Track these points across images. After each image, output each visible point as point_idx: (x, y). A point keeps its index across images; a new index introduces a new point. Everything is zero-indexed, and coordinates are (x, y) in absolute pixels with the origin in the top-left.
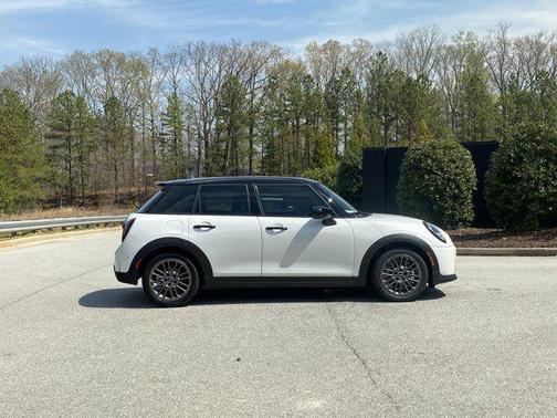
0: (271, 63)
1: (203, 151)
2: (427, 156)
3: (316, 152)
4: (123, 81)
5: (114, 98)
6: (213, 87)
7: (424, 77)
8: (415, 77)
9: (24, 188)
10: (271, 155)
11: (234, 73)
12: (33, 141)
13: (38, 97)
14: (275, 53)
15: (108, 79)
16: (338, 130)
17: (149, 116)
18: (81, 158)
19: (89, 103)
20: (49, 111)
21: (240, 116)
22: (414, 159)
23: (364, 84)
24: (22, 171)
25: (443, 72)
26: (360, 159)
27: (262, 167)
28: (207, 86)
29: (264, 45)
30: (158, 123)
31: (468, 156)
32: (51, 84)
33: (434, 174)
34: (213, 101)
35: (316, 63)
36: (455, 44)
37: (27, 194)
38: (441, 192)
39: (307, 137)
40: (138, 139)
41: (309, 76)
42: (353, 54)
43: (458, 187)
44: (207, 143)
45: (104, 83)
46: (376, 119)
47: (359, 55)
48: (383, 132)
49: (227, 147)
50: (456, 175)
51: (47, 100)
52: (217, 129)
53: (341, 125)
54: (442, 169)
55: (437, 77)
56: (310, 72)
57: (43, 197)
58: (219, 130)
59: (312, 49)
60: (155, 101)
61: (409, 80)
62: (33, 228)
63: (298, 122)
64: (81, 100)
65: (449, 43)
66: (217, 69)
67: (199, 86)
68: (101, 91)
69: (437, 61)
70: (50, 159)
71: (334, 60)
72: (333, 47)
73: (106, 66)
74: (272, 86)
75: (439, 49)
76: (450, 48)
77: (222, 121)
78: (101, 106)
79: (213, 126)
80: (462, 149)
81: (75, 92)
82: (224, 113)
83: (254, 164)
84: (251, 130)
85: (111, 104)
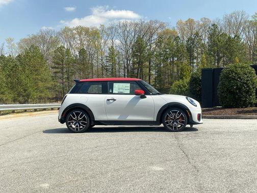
0: (159, 31)
1: (126, 74)
2: (232, 71)
3: (181, 73)
4: (88, 41)
5: (83, 49)
6: (131, 43)
7: (237, 36)
8: (233, 36)
9: (41, 92)
10: (159, 76)
11: (141, 37)
12: (45, 70)
13: (48, 49)
14: (162, 26)
15: (81, 40)
16: (193, 63)
17: (100, 57)
18: (68, 78)
19: (72, 51)
20: (54, 55)
21: (144, 57)
22: (226, 73)
23: (207, 40)
24: (40, 84)
25: (247, 34)
26: (200, 74)
27: (155, 82)
28: (128, 43)
29: (156, 22)
30: (104, 61)
31: (254, 71)
32: (54, 42)
33: (236, 80)
34: (131, 50)
35: (182, 30)
36: (253, 19)
37: (43, 95)
38: (240, 89)
39: (178, 66)
40: (95, 69)
41: (178, 37)
42: (201, 26)
43: (248, 87)
44: (128, 70)
45: (79, 42)
46: (213, 58)
47: (204, 26)
48: (216, 64)
49: (138, 72)
50: (247, 81)
51: (52, 50)
52: (133, 64)
53: (195, 61)
54: (240, 78)
55: (244, 36)
56: (179, 35)
57: (50, 97)
58: (134, 63)
59: (179, 23)
60: (103, 50)
61: (229, 38)
62: (44, 107)
63: (173, 59)
64: (68, 50)
65: (250, 19)
66: (133, 34)
67: (124, 43)
68: (77, 46)
69: (244, 28)
70: (53, 78)
71: (191, 29)
72: (191, 22)
73: (80, 34)
74: (160, 42)
75: (245, 22)
76: (251, 21)
77: (136, 60)
78: (77, 53)
79: (131, 62)
80: (250, 68)
81: (66, 47)
82: (136, 55)
83: (151, 81)
84: (150, 63)
85: (82, 52)
